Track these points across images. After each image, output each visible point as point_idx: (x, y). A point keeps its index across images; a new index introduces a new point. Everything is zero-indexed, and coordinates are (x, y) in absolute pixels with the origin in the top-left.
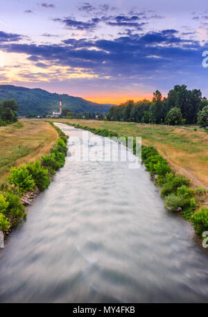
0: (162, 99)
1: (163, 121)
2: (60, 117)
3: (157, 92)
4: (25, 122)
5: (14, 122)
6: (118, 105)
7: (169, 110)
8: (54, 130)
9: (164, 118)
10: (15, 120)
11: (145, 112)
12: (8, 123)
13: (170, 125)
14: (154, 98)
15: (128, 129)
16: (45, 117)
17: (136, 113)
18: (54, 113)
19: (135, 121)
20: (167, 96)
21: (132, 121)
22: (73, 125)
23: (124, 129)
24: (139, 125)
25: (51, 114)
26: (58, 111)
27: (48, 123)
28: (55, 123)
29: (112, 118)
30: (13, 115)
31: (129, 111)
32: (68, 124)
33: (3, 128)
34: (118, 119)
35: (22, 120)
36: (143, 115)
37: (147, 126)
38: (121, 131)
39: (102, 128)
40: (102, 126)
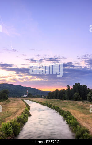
0: (70, 89)
1: (72, 99)
2: (27, 97)
3: (68, 86)
4: (12, 99)
5: (7, 100)
6: (52, 91)
7: (74, 94)
8: (24, 103)
9: (72, 98)
10: (7, 99)
11: (64, 95)
12: (4, 100)
13: (75, 100)
14: (67, 89)
15: (57, 102)
16: (20, 97)
17: (60, 95)
18: (24, 95)
19: (60, 99)
20: (72, 88)
21: (58, 99)
22: (32, 101)
23: (55, 102)
24: (61, 101)
25: (23, 96)
26: (26, 94)
27: (21, 100)
28: (24, 100)
29: (49, 97)
30: (7, 96)
31: (56, 94)
32: (30, 100)
33: (1, 103)
34: (52, 98)
35: (10, 99)
36: (63, 96)
37: (65, 101)
38: (54, 103)
39: (45, 102)
40: (45, 101)
